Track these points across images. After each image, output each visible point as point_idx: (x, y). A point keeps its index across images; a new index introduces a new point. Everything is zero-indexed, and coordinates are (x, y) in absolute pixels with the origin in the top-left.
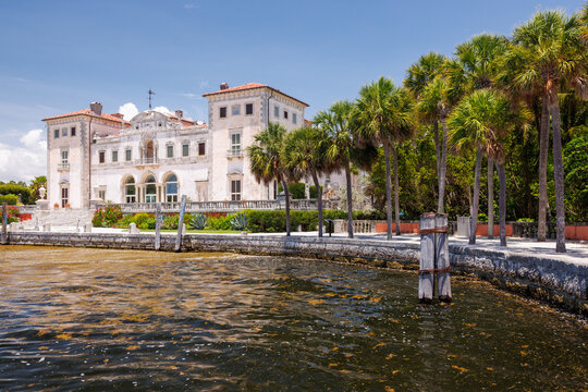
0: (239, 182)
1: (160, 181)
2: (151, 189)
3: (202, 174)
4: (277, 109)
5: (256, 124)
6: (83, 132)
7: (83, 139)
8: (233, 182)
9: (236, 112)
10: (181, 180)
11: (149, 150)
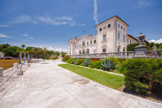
0: (105, 49)
1: (85, 51)
2: (84, 53)
3: (95, 48)
4: (119, 25)
5: (112, 30)
6: (73, 42)
7: (73, 43)
8: (103, 49)
9: (105, 28)
10: (90, 50)
11: (84, 44)
